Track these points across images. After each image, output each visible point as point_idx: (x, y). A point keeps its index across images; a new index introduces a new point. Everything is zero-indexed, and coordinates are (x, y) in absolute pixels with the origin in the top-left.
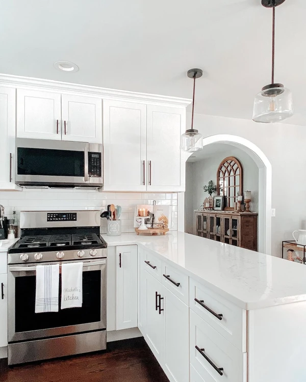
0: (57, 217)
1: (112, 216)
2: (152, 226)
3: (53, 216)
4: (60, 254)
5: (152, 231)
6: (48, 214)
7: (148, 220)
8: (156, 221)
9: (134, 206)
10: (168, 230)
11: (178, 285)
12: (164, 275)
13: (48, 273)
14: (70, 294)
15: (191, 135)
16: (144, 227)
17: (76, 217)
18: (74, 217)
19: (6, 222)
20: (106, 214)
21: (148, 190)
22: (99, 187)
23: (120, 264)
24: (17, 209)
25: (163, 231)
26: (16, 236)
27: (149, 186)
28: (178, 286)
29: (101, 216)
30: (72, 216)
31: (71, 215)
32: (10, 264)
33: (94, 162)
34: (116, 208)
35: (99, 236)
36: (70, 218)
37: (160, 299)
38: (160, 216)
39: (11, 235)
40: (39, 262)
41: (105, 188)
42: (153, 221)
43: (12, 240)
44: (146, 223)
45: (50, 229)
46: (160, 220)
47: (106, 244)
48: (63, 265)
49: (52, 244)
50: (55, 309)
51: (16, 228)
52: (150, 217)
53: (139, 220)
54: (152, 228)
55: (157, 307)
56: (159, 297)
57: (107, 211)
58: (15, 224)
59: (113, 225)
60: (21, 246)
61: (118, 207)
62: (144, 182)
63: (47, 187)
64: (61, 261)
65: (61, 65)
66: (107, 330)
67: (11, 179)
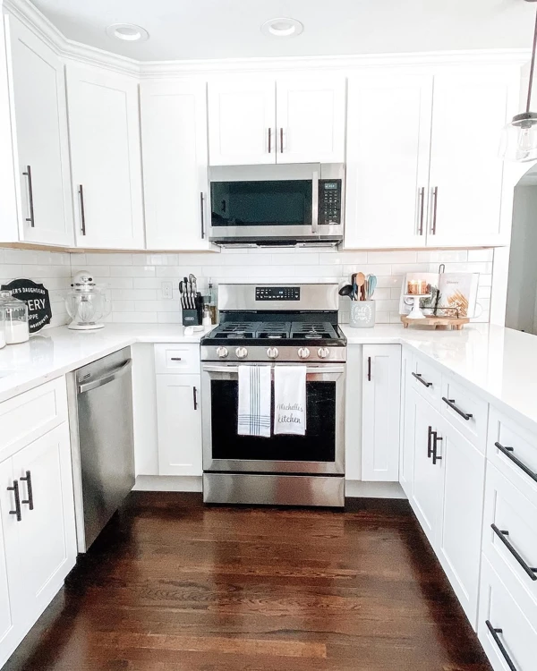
0: (270, 294)
1: (360, 294)
2: (435, 312)
3: (264, 292)
4: (273, 351)
5: (432, 322)
6: (257, 288)
7: (427, 301)
8: (444, 302)
9: (401, 276)
10: (467, 320)
11: (468, 417)
12: (444, 399)
13: (255, 378)
14: (287, 413)
15: (524, 125)
16: (417, 314)
17: (299, 294)
18: (296, 294)
19: (200, 299)
20: (348, 290)
21: (430, 245)
22: (337, 242)
23: (369, 375)
24: (215, 281)
25: (456, 322)
26: (214, 322)
27: (431, 236)
28: (467, 419)
29: (340, 293)
30: (292, 293)
31: (291, 291)
32: (203, 361)
33: (328, 197)
34: (367, 279)
35: (335, 327)
36: (291, 296)
37: (435, 439)
38: (453, 294)
39: (207, 320)
40: (242, 361)
41: (347, 244)
42: (436, 304)
43: (208, 327)
44: (423, 307)
45: (259, 312)
46: (451, 301)
47: (345, 339)
48: (276, 368)
49: (263, 335)
50: (266, 433)
51: (213, 308)
52: (430, 296)
53: (410, 302)
54: (435, 316)
55: (429, 451)
56: (433, 437)
57: (350, 284)
58: (212, 304)
59: (360, 309)
60: (218, 335)
61: (372, 278)
62: (421, 230)
63: (255, 245)
64: (273, 361)
65: (274, 27)
66: (347, 477)
67: (203, 234)
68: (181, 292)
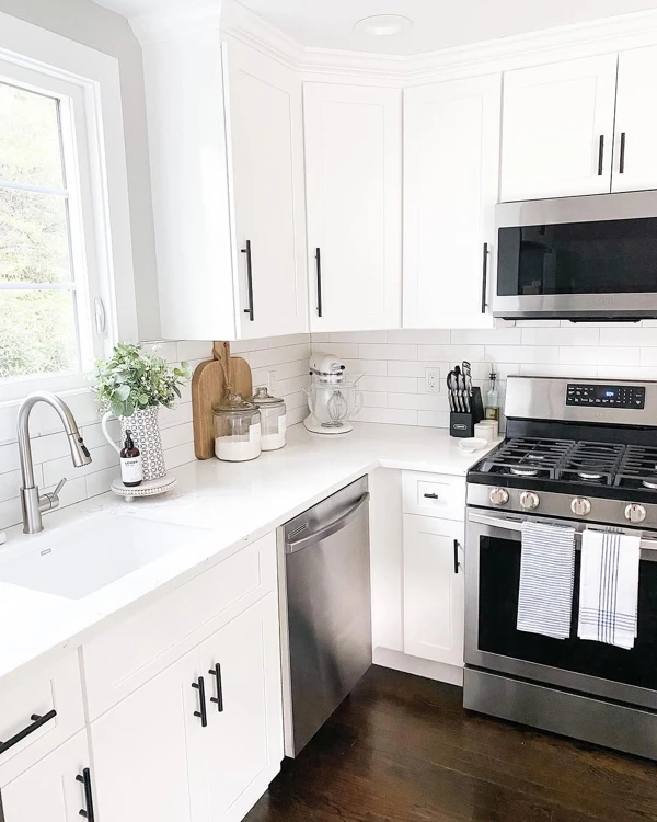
0: (591, 395)
3: (582, 392)
4: (580, 505)
6: (569, 385)
17: (642, 399)
18: (638, 399)
19: (476, 400)
30: (630, 395)
31: (628, 393)
32: (471, 506)
36: (627, 400)
40: (529, 513)
48: (586, 532)
49: (565, 476)
58: (496, 405)
60: (493, 468)
64: (581, 520)
67: (484, 305)
68: (450, 388)
